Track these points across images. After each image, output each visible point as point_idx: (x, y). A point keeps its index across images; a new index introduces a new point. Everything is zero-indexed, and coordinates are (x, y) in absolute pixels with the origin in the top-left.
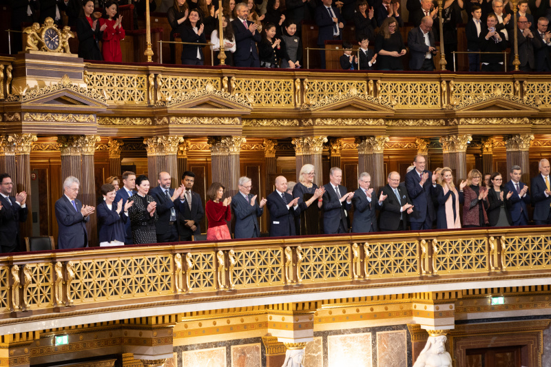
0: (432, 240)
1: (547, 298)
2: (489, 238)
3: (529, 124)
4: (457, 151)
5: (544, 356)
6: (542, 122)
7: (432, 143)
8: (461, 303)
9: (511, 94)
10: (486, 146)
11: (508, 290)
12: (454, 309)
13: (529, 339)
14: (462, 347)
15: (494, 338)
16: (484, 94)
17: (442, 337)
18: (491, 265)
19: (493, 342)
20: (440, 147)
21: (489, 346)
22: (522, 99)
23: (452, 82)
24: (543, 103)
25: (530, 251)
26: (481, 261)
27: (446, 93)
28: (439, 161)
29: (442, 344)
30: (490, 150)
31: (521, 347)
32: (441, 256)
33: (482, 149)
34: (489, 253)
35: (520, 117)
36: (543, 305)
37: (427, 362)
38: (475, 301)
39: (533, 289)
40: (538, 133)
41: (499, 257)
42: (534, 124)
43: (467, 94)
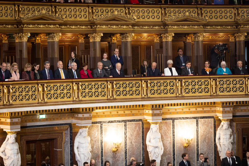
0: (9, 86)
1: (67, 115)
2: (38, 85)
3: (59, 28)
4: (23, 41)
5: (65, 144)
6: (65, 27)
7: (10, 37)
8: (24, 117)
9: (50, 13)
10: (38, 39)
11: (48, 111)
12: (20, 121)
13: (58, 135)
14: (24, 140)
15: (40, 135)
16: (36, 12)
17: (14, 135)
18: (39, 99)
19: (40, 137)
20: (14, 39)
21: (38, 139)
22: (55, 15)
23: (21, 6)
24: (66, 18)
25: (59, 92)
26: (34, 97)
27: (17, 11)
28: (14, 46)
29: (14, 138)
30: (39, 41)
31: (54, 139)
32: (14, 94)
33: (35, 40)
34: (38, 93)
35: (55, 24)
36: (65, 118)
37: (6, 148)
38: (31, 117)
39: (60, 111)
40: (63, 33)
41: (43, 94)
42: (61, 28)
43: (28, 12)
